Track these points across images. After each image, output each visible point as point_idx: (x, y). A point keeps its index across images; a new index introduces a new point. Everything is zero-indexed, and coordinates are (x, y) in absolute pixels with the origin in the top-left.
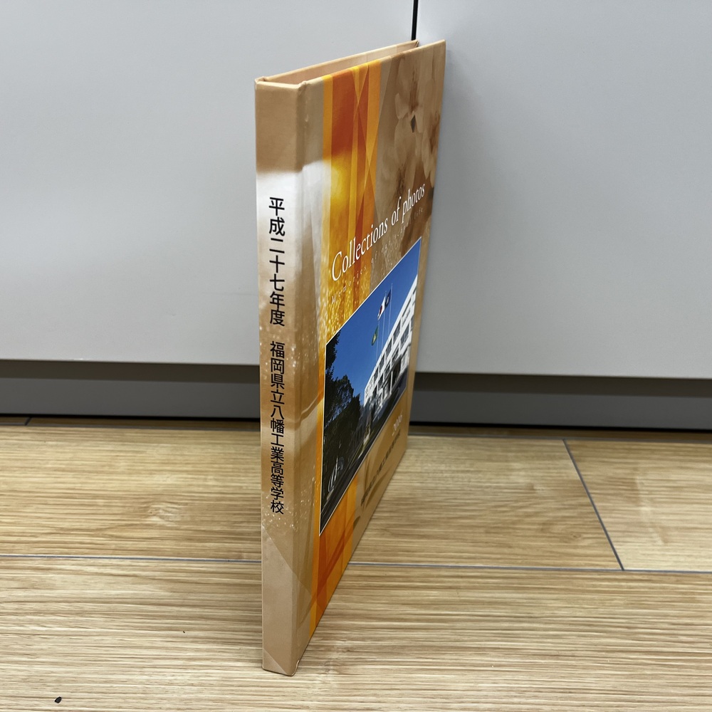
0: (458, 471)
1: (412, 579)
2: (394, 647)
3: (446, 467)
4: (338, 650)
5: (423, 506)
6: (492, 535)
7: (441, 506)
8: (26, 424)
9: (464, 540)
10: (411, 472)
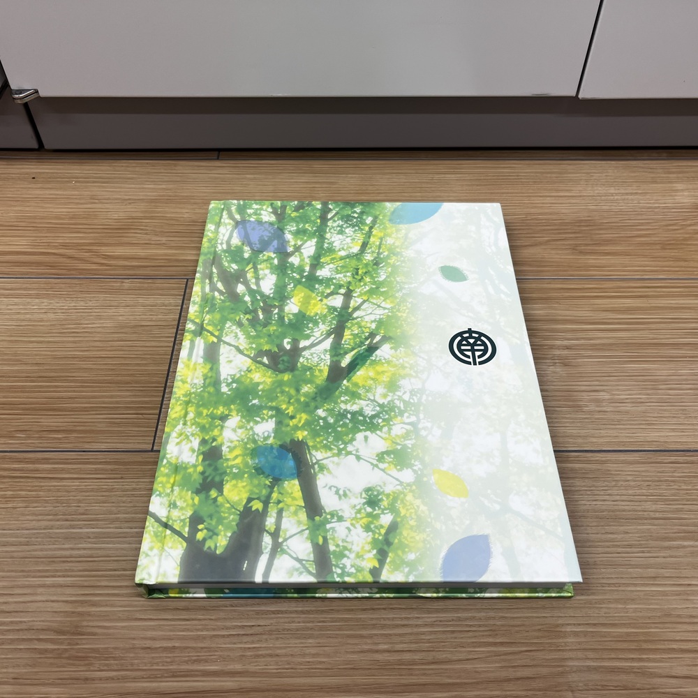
0: (627, 194)
1: (606, 290)
2: (604, 344)
3: (615, 190)
4: (559, 348)
5: (603, 227)
6: (668, 251)
7: (618, 226)
8: (218, 159)
9: (645, 256)
10: (584, 196)
